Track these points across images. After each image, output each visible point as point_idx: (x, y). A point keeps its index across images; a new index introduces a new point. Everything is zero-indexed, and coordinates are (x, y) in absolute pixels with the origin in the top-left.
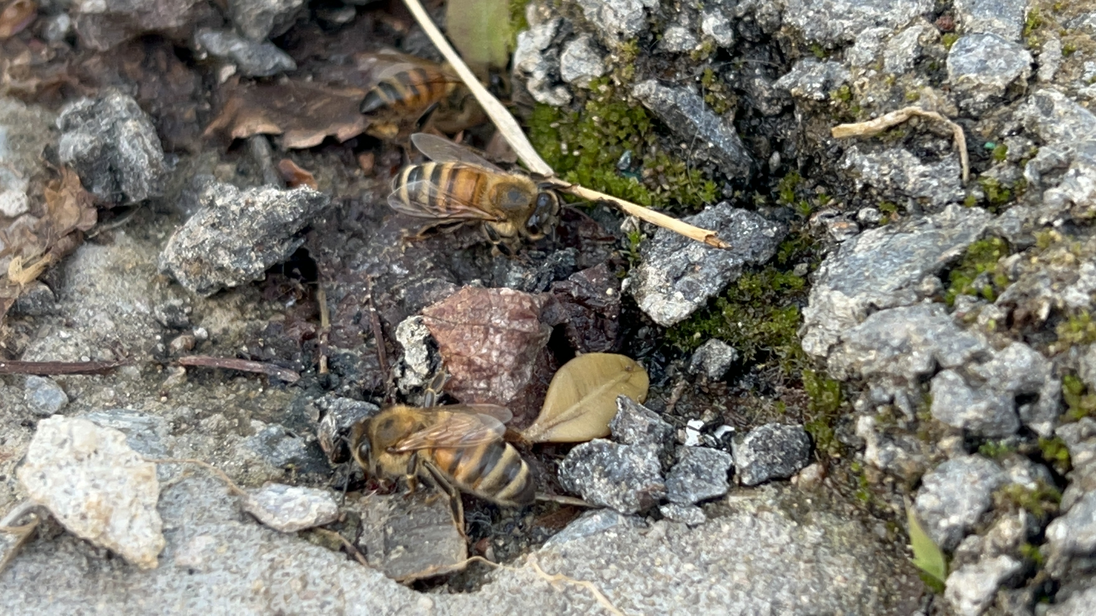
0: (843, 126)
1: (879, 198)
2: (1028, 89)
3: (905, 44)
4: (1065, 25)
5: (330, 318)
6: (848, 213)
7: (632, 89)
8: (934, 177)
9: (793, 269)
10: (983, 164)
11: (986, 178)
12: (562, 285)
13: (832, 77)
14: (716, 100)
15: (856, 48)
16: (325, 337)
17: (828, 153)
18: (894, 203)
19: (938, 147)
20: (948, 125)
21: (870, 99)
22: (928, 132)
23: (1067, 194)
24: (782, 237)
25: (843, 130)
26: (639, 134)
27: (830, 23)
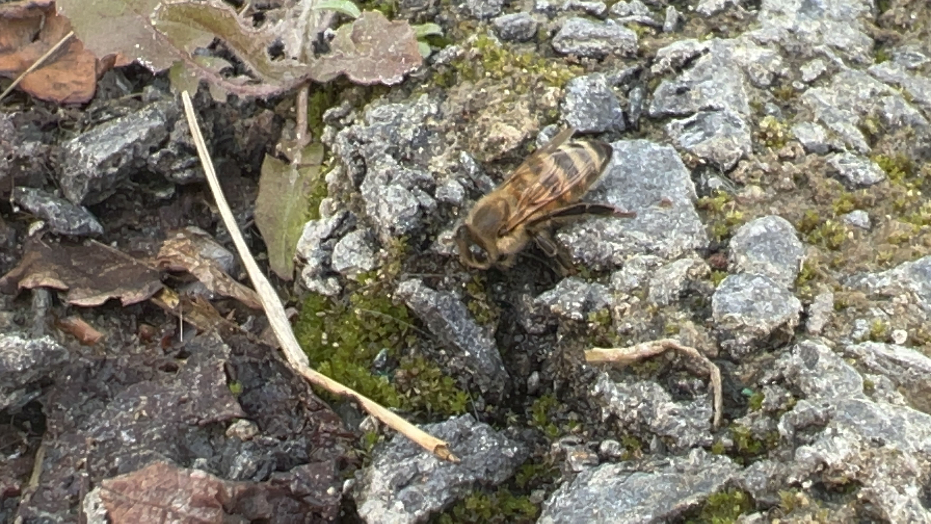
0: (596, 349)
1: (625, 432)
2: (794, 338)
3: (673, 275)
4: (841, 282)
5: (40, 478)
6: (591, 443)
7: (397, 286)
8: (683, 417)
9: (530, 494)
10: (738, 411)
11: (738, 425)
12: (282, 477)
13: (595, 298)
14: (479, 309)
15: (622, 273)
16: (28, 497)
17: (582, 378)
18: (639, 439)
19: (692, 386)
20: (705, 364)
21: (629, 326)
22: (684, 369)
23: (821, 453)
24: (522, 460)
25: (596, 353)
26: (399, 333)
27: (600, 244)
